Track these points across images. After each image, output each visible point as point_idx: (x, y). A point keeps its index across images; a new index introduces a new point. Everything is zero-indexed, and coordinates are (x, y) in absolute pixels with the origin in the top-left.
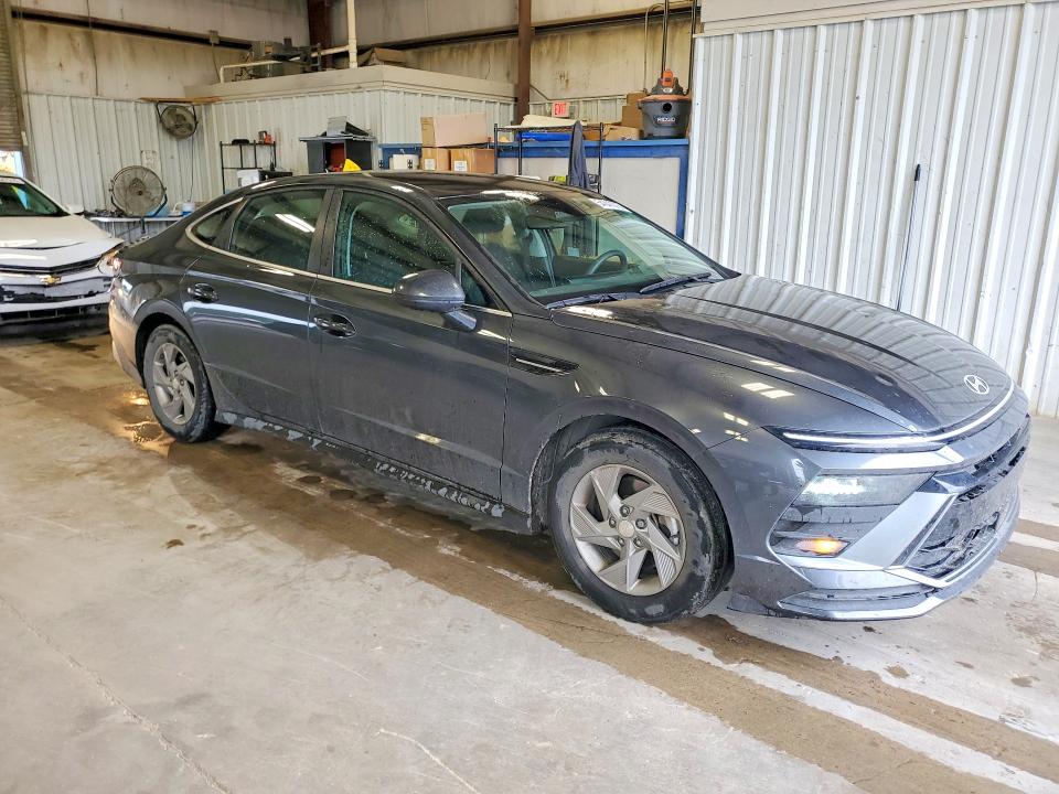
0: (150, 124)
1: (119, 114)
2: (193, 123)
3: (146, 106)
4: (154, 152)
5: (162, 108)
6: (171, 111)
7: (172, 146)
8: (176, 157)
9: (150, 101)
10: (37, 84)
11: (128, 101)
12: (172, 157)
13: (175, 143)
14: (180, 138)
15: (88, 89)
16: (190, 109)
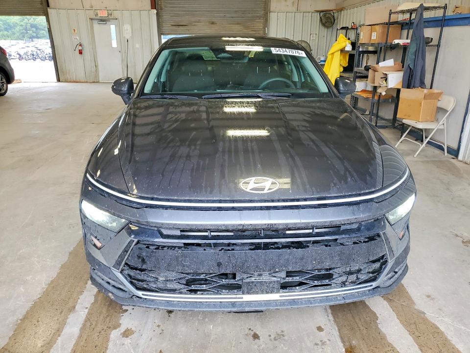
0: (317, 22)
1: (304, 18)
2: (333, 21)
3: (316, 14)
4: (316, 34)
5: (322, 14)
6: (325, 16)
7: (324, 31)
8: (326, 36)
9: (317, 11)
10: (276, 8)
11: (309, 12)
12: (324, 36)
13: (326, 29)
14: (328, 27)
15: (294, 9)
16: (333, 14)
